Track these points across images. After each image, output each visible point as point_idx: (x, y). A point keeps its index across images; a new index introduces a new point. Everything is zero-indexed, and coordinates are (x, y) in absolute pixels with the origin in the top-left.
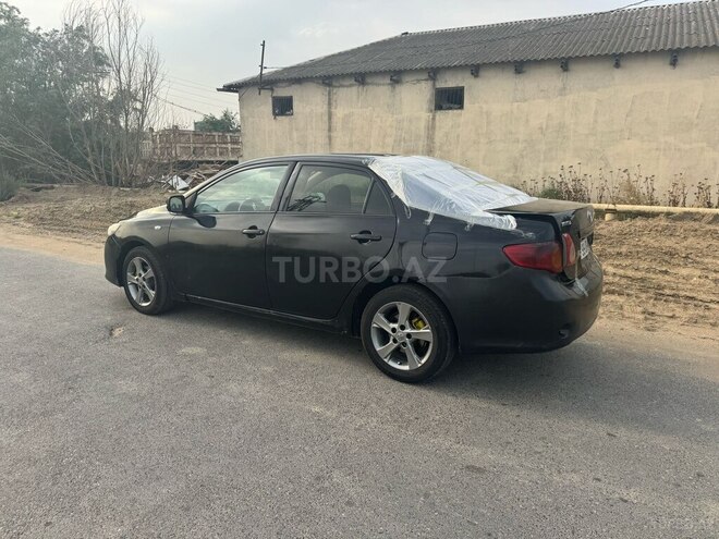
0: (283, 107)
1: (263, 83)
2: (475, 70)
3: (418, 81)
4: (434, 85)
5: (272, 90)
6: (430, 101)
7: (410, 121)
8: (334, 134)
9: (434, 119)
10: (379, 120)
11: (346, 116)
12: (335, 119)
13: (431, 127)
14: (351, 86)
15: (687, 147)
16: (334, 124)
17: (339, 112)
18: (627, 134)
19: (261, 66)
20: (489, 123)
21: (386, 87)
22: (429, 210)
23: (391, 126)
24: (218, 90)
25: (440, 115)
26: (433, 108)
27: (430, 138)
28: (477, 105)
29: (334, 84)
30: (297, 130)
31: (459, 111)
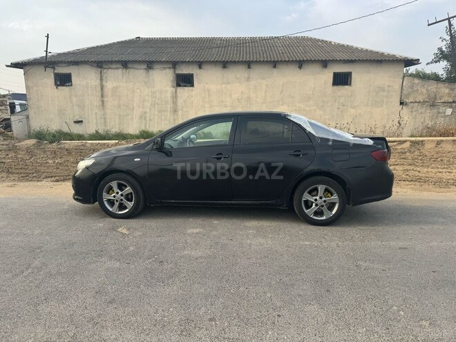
0: (63, 80)
1: (47, 63)
2: (200, 65)
3: (164, 68)
4: (175, 72)
5: (54, 68)
6: (173, 81)
7: (161, 92)
8: (105, 99)
9: (176, 92)
10: (138, 91)
11: (114, 87)
12: (106, 90)
13: (175, 97)
14: (117, 68)
15: (309, 109)
16: (105, 93)
17: (109, 85)
18: (281, 103)
19: (47, 51)
20: (209, 96)
21: (142, 71)
22: (329, 137)
23: (148, 95)
24: (7, 66)
25: (180, 90)
26: (175, 85)
27: (175, 103)
28: (202, 85)
29: (104, 66)
30: (76, 96)
31: (191, 88)
